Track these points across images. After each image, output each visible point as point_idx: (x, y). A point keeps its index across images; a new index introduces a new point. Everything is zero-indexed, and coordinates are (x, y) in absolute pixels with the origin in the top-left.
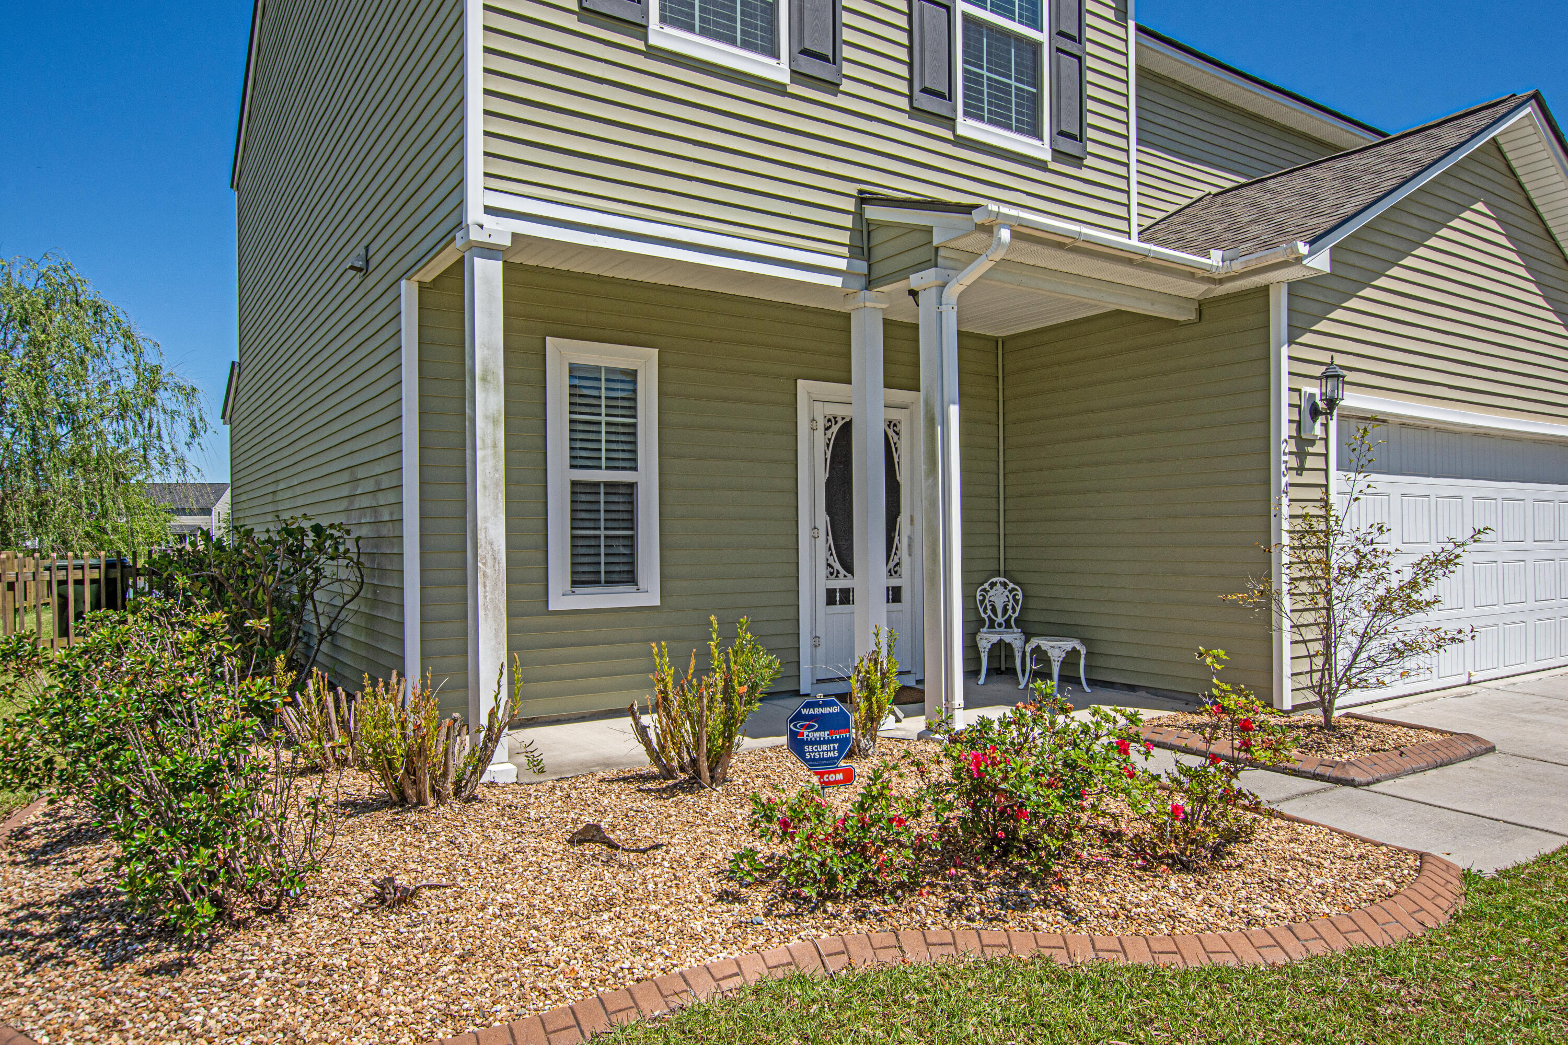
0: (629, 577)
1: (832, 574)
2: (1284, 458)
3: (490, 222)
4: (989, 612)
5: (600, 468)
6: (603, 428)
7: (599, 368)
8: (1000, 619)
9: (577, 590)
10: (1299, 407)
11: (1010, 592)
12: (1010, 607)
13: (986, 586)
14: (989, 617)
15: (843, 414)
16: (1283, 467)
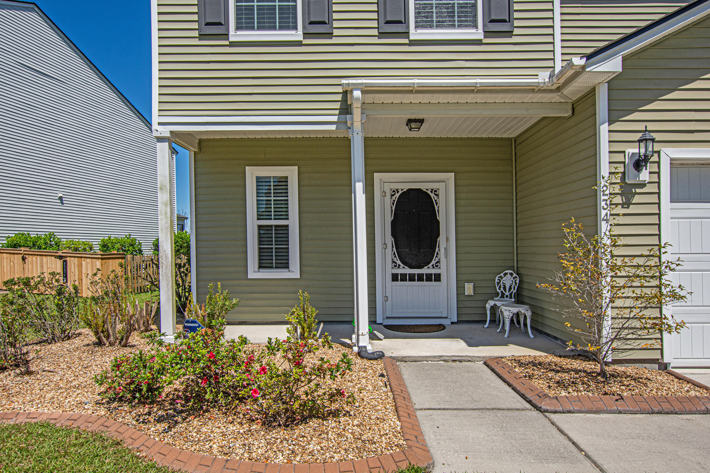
0: (286, 266)
1: (395, 266)
2: (604, 197)
3: (161, 128)
4: (502, 289)
5: (271, 219)
6: (272, 202)
7: (270, 177)
8: (507, 293)
9: (261, 270)
11: (514, 278)
12: (513, 287)
13: (502, 275)
14: (502, 292)
15: (402, 188)
16: (603, 204)
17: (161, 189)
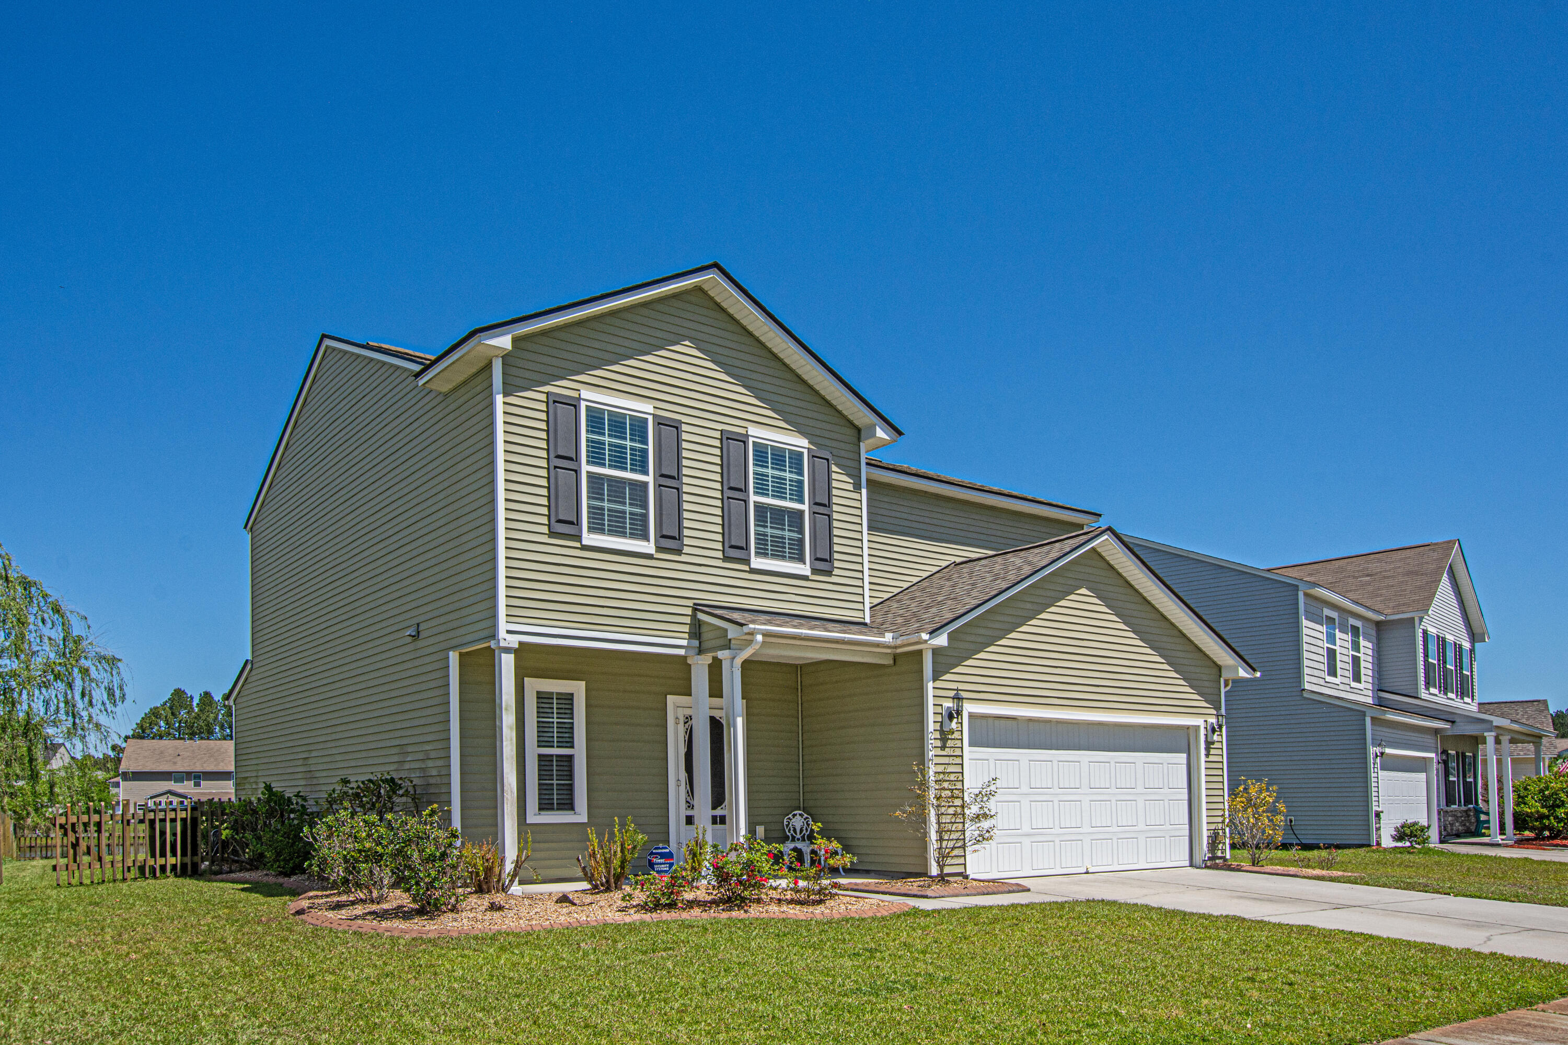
0: (568, 805)
1: (689, 807)
2: (930, 742)
3: (510, 637)
4: (792, 832)
5: (553, 747)
6: (555, 725)
7: (553, 693)
8: (798, 836)
9: (542, 813)
10: (942, 714)
11: (805, 819)
12: (804, 829)
13: (790, 816)
14: (792, 835)
16: (930, 746)
17: (506, 709)
